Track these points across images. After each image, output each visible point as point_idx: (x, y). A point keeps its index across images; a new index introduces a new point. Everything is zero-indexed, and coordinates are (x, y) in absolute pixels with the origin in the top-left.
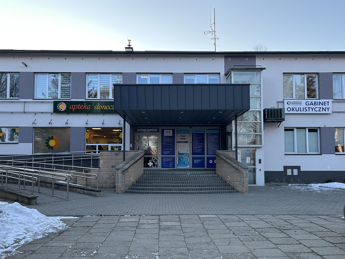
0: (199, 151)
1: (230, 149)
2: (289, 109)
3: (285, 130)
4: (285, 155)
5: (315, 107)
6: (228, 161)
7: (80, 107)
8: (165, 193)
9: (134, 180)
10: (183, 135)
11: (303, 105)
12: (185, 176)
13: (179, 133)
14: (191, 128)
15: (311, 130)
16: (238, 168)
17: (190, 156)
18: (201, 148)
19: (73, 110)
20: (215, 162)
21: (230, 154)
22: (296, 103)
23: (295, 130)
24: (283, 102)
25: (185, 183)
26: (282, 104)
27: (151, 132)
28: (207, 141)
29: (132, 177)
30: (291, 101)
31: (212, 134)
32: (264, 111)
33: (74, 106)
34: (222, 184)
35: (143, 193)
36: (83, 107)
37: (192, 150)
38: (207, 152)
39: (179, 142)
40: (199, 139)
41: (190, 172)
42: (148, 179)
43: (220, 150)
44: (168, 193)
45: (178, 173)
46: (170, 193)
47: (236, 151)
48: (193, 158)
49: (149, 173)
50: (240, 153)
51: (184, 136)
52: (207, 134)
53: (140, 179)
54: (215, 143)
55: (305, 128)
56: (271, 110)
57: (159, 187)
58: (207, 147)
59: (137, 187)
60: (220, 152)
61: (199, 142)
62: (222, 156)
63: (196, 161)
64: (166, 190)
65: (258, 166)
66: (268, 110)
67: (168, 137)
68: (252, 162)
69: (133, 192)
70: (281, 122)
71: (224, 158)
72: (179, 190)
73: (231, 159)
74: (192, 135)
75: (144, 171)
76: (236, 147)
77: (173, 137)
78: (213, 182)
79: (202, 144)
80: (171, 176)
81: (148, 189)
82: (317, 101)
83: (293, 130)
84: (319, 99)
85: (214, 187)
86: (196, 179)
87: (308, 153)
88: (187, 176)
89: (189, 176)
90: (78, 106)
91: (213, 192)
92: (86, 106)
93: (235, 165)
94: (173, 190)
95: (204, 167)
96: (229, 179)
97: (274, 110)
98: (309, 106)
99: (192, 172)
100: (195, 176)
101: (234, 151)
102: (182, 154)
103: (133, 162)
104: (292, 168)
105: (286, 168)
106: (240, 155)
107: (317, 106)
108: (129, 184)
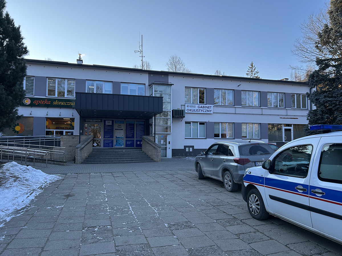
0: (131, 135)
1: (151, 135)
2: (188, 110)
3: (186, 123)
4: (185, 138)
5: (203, 109)
6: (150, 142)
7: (42, 102)
8: (110, 163)
9: (87, 155)
10: (119, 124)
11: (197, 108)
12: (122, 152)
13: (117, 123)
14: (125, 120)
15: (201, 123)
16: (155, 147)
17: (124, 139)
18: (132, 134)
19: (37, 104)
20: (141, 143)
21: (151, 138)
22: (193, 106)
23: (192, 123)
24: (185, 105)
25: (122, 157)
26: (184, 106)
27: (96, 122)
28: (136, 129)
29: (85, 153)
30: (189, 105)
31: (140, 124)
32: (173, 111)
33: (37, 101)
34: (146, 157)
35: (95, 163)
36: (44, 102)
37: (126, 135)
38: (136, 136)
39: (117, 129)
40: (130, 127)
41: (125, 150)
42: (96, 155)
43: (144, 135)
44: (111, 163)
45: (117, 150)
46: (113, 163)
47: (155, 136)
48: (126, 141)
49: (97, 150)
50: (157, 137)
51: (121, 125)
52: (136, 124)
53: (90, 155)
54: (141, 130)
55: (197, 122)
56: (177, 110)
57: (105, 159)
58: (136, 133)
59: (90, 160)
60: (145, 137)
61: (130, 130)
62: (146, 140)
63: (128, 143)
64: (109, 161)
65: (168, 146)
66: (175, 110)
67: (109, 126)
68: (165, 143)
69: (87, 163)
70: (183, 118)
71: (147, 141)
72: (118, 161)
73: (151, 142)
74: (126, 125)
75: (93, 149)
76: (155, 134)
77: (112, 125)
78: (140, 156)
79: (133, 131)
80: (112, 152)
81: (98, 161)
82: (204, 105)
83: (190, 123)
84: (206, 105)
85: (141, 159)
86: (129, 154)
87: (199, 138)
88: (123, 152)
89: (124, 152)
90: (40, 102)
91: (140, 162)
92: (47, 101)
93: (153, 145)
94: (114, 161)
95: (134, 147)
96: (150, 153)
97: (179, 110)
98: (200, 109)
99: (126, 150)
100: (128, 152)
101: (153, 136)
102: (119, 137)
103: (86, 143)
104: (189, 147)
105: (185, 147)
106: (157, 139)
107: (204, 109)
108: (84, 158)
